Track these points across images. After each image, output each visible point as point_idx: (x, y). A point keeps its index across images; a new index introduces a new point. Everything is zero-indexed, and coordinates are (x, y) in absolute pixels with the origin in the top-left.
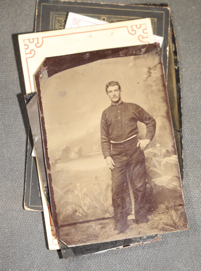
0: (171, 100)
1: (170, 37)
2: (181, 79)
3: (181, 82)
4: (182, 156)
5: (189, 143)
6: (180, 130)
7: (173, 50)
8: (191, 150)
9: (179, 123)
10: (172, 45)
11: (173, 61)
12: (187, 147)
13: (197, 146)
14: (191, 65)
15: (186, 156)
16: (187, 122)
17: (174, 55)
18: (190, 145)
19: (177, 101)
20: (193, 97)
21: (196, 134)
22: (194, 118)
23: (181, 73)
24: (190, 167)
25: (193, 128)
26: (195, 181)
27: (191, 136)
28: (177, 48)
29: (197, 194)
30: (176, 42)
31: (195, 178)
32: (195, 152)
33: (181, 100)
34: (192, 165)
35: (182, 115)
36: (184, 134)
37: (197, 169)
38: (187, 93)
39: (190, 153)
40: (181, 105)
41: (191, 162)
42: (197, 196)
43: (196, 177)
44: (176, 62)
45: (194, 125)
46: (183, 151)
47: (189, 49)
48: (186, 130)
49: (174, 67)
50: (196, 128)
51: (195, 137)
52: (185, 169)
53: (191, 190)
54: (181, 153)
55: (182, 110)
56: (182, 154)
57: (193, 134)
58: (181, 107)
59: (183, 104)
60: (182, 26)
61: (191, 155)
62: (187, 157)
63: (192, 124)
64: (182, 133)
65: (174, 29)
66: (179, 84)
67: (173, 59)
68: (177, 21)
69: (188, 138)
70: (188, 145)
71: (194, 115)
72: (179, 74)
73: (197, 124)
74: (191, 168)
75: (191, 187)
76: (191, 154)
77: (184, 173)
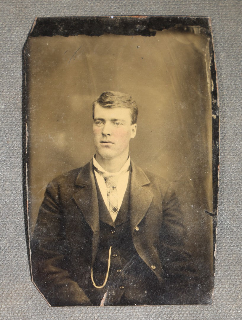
0: (204, 166)
1: (208, 70)
2: (221, 134)
3: (220, 138)
4: (214, 252)
5: (226, 232)
6: (214, 214)
7: (211, 90)
8: (228, 243)
9: (214, 202)
10: (211, 83)
11: (210, 107)
12: (223, 237)
13: (239, 238)
14: (237, 113)
15: (221, 252)
16: (225, 201)
17: (212, 97)
18: (227, 235)
19: (213, 168)
20: (237, 162)
21: (237, 220)
22: (237, 195)
23: (222, 124)
24: (225, 268)
25: (233, 210)
26: (231, 291)
27: (230, 221)
28: (217, 87)
29: (233, 310)
30: (217, 77)
31: (231, 286)
32: (234, 246)
33: (219, 167)
34: (229, 267)
35: (218, 190)
36: (220, 219)
37: (236, 272)
38: (228, 155)
39: (226, 247)
40: (218, 175)
41: (227, 261)
42: (234, 314)
43: (233, 285)
44: (215, 108)
45: (235, 205)
46: (216, 245)
47: (236, 87)
48: (223, 212)
49: (210, 116)
50: (238, 209)
51: (236, 224)
52: (217, 271)
53: (225, 304)
54: (212, 248)
55: (218, 181)
56: (214, 251)
57: (233, 219)
58: (218, 178)
59: (220, 172)
60: (227, 53)
61: (227, 252)
62: (221, 254)
63: (233, 204)
64: (216, 218)
65: (215, 57)
66: (217, 143)
67: (210, 103)
68: (221, 45)
69: (224, 224)
70: (225, 234)
71: (237, 190)
72: (218, 127)
73: (240, 203)
74: (226, 271)
75: (225, 299)
76: (229, 249)
77: (215, 278)
